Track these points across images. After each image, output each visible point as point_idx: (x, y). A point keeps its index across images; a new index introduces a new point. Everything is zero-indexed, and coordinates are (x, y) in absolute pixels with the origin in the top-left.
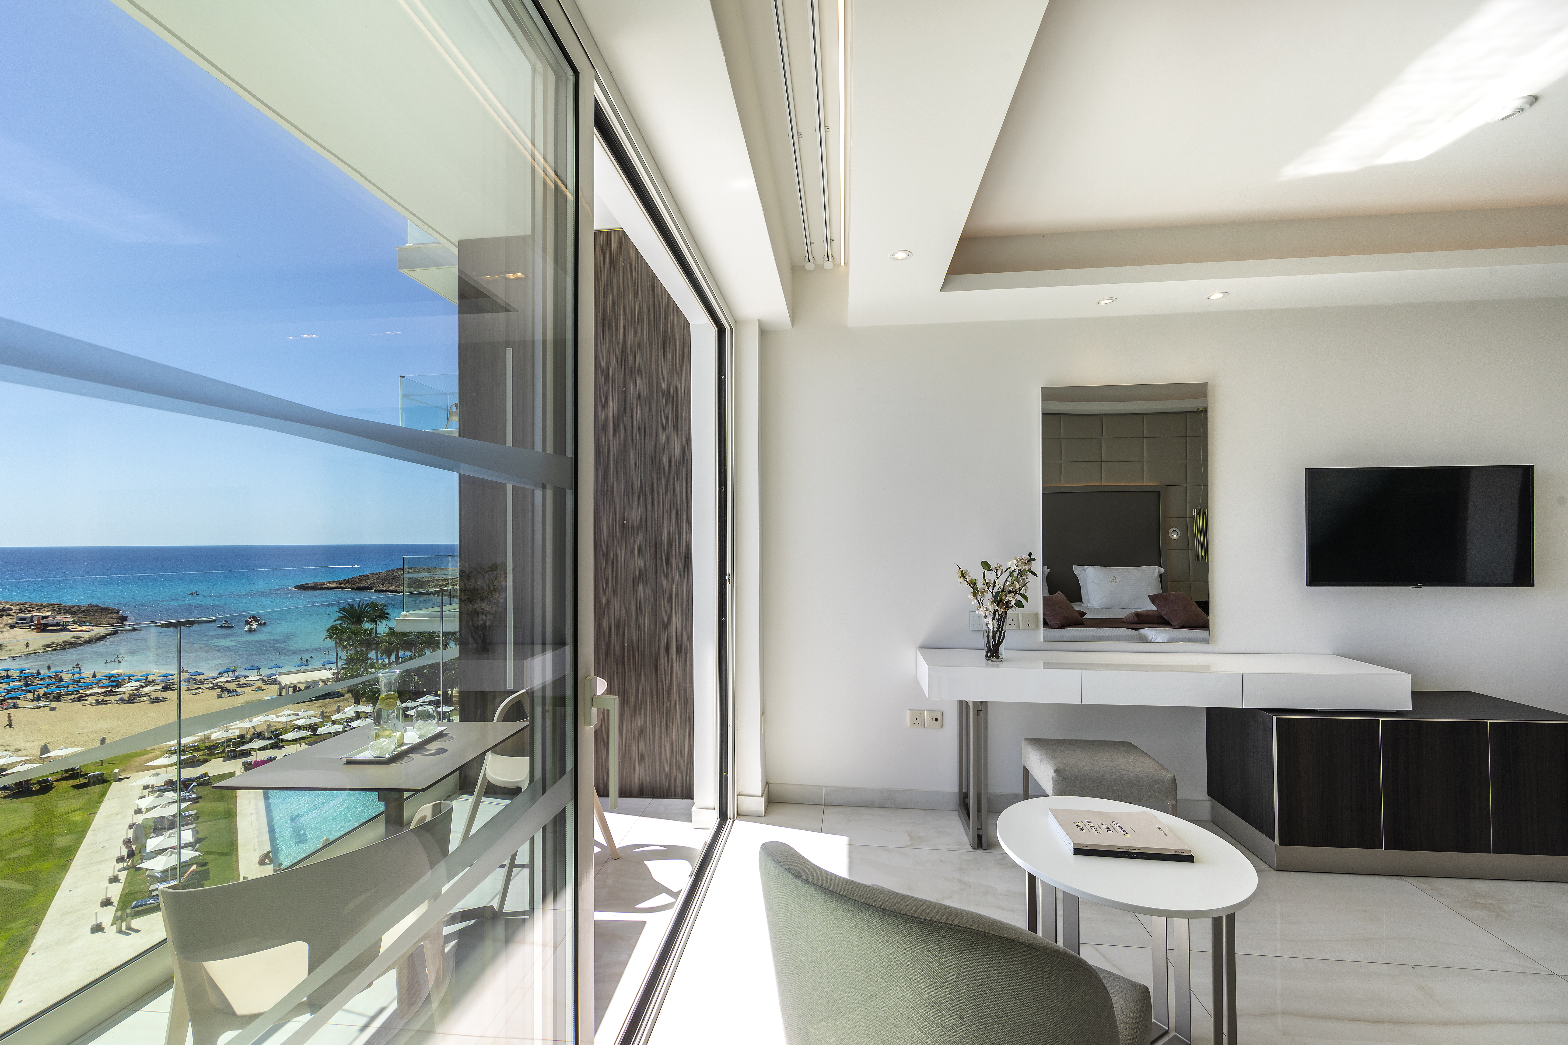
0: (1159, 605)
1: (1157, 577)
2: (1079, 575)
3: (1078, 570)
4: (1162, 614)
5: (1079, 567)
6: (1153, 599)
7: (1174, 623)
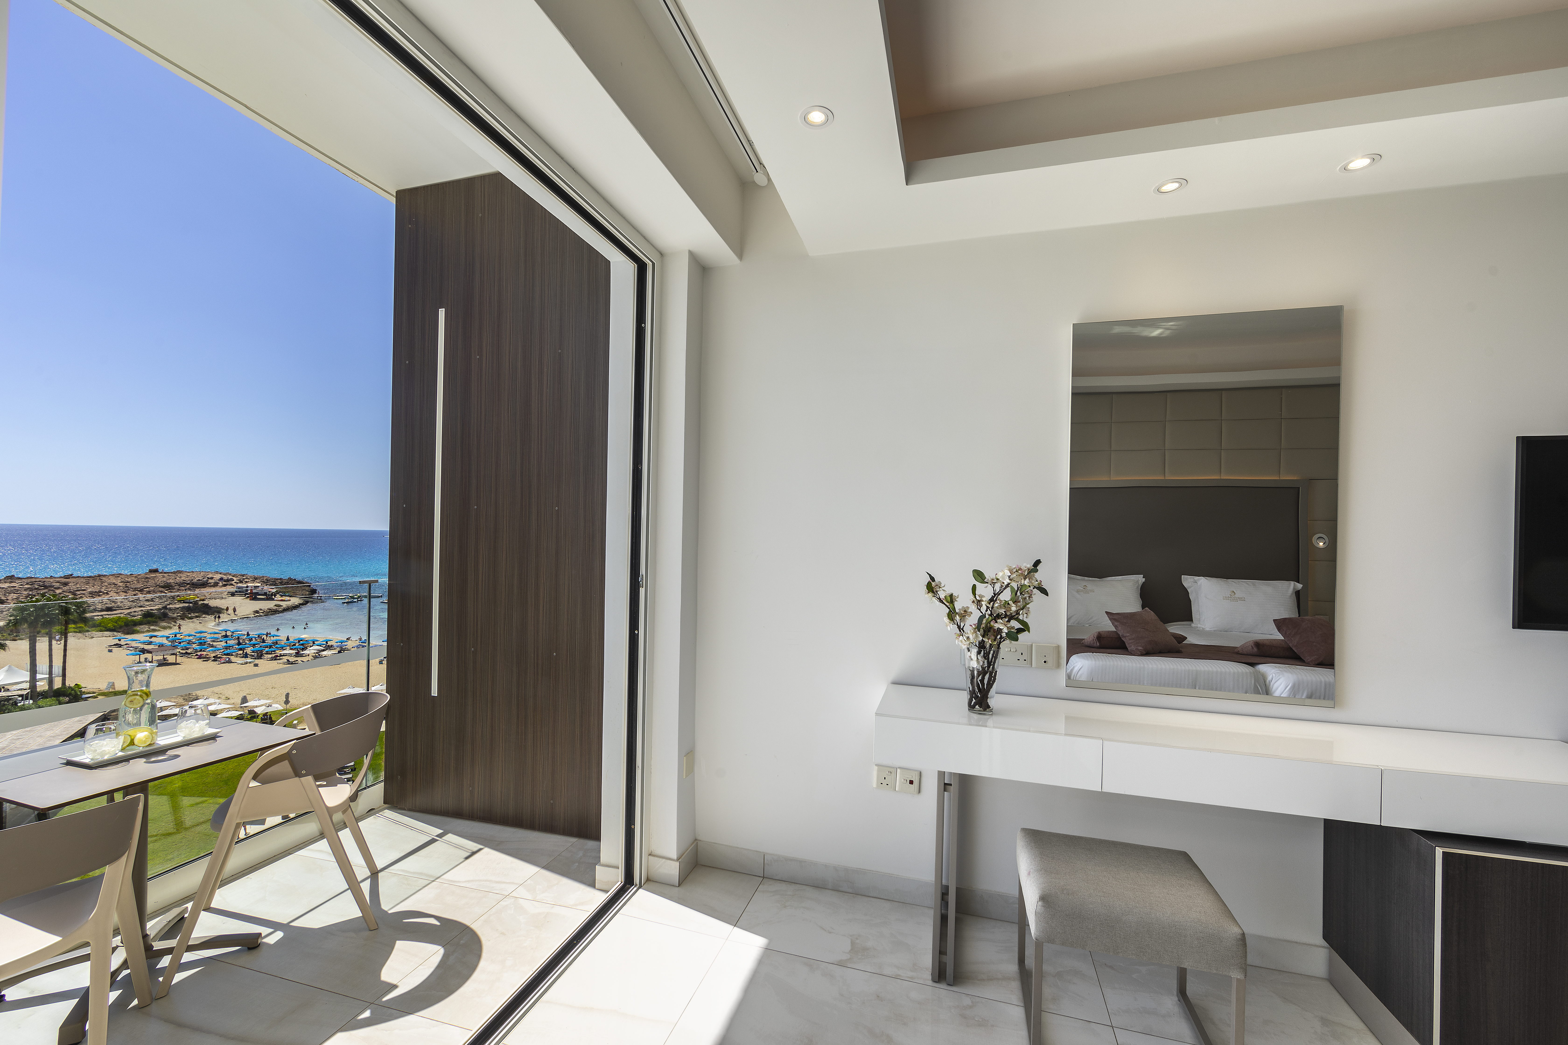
0: (1286, 633)
1: (1292, 594)
2: (1190, 587)
3: (1188, 581)
4: (1291, 645)
5: (1191, 578)
6: (1280, 624)
7: (1307, 659)
